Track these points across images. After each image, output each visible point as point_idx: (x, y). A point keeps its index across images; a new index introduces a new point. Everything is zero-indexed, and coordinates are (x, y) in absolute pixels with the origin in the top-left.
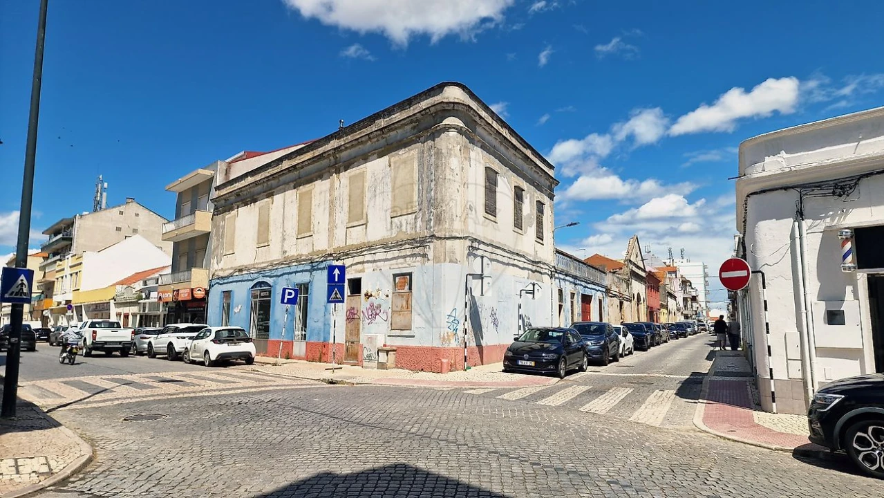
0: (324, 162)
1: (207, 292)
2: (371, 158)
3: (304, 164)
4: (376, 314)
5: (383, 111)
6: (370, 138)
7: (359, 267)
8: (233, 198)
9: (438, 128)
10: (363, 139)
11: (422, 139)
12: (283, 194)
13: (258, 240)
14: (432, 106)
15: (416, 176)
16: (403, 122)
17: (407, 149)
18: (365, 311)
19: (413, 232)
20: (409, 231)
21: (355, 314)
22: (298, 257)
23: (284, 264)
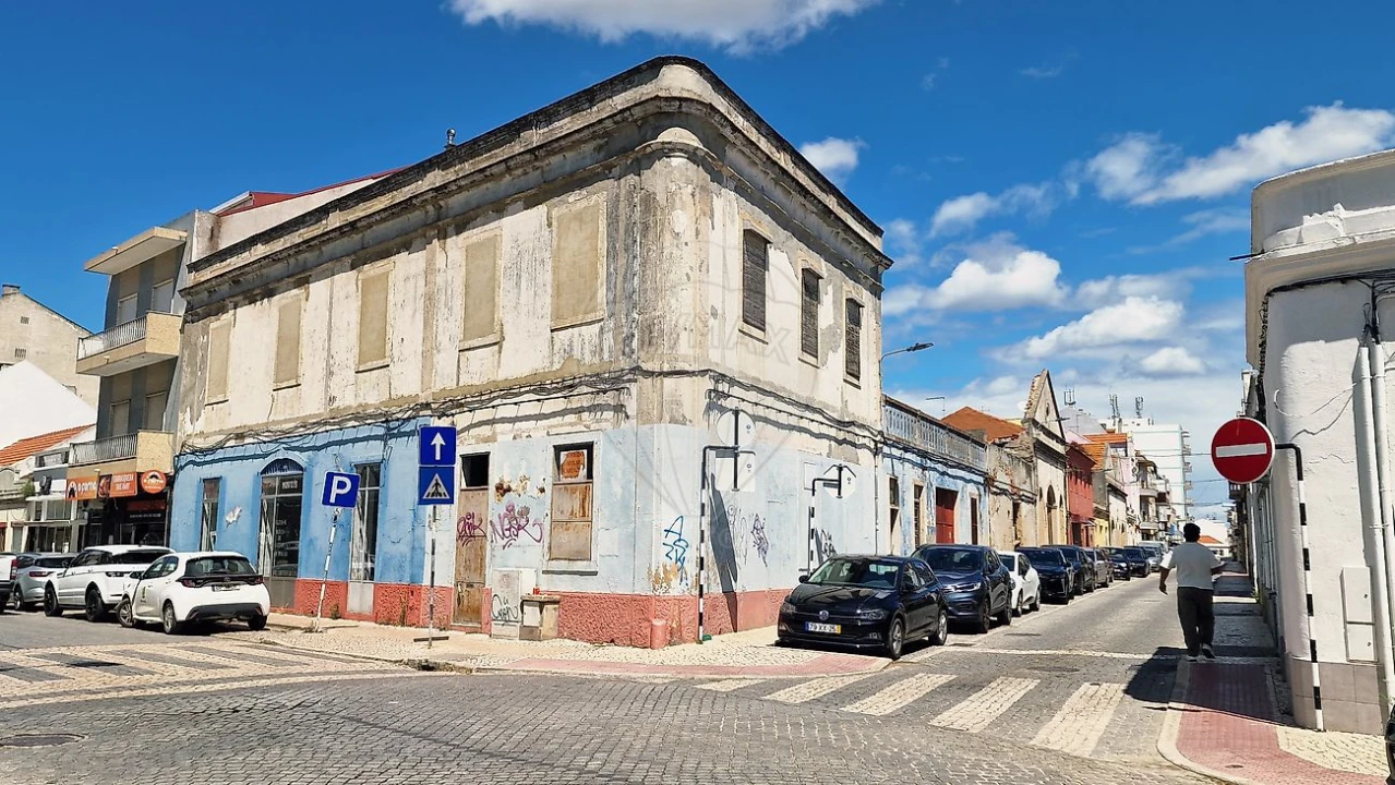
0: (415, 216)
1: (170, 481)
2: (510, 208)
3: (373, 220)
4: (520, 528)
5: (536, 114)
6: (509, 170)
7: (485, 430)
8: (225, 288)
9: (649, 150)
10: (495, 170)
11: (616, 171)
12: (329, 281)
13: (277, 374)
14: (636, 105)
15: (603, 245)
16: (577, 136)
17: (584, 192)
18: (496, 521)
19: (596, 360)
20: (588, 358)
21: (475, 528)
22: (360, 410)
23: (330, 424)
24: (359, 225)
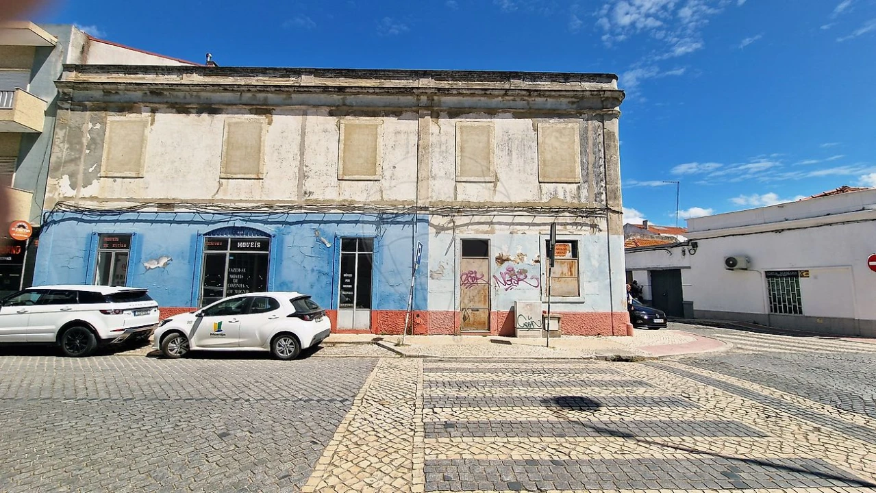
1: (36, 233)
2: (500, 114)
3: (360, 90)
4: (519, 280)
5: (526, 74)
7: (486, 227)
8: (139, 94)
9: (611, 112)
11: (585, 116)
12: (300, 118)
13: (224, 168)
15: (578, 148)
17: (562, 120)
18: (498, 276)
19: (576, 201)
20: (569, 200)
21: (477, 279)
22: (346, 204)
23: (305, 209)
24: (347, 90)
